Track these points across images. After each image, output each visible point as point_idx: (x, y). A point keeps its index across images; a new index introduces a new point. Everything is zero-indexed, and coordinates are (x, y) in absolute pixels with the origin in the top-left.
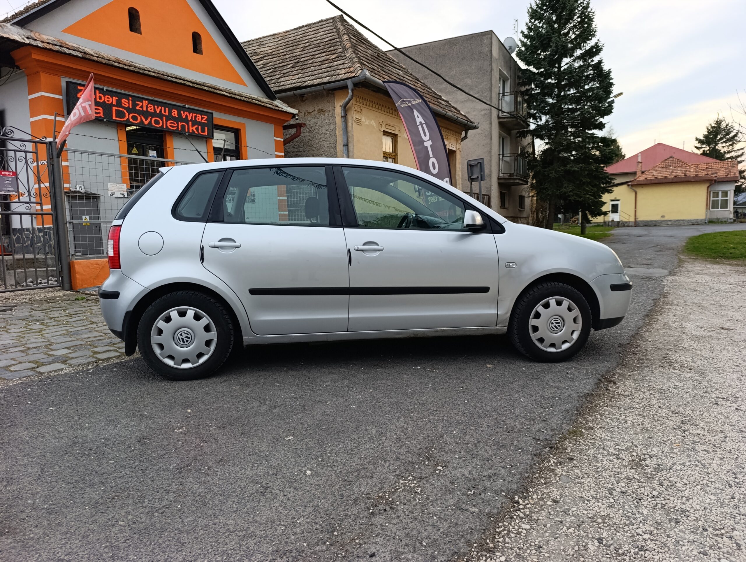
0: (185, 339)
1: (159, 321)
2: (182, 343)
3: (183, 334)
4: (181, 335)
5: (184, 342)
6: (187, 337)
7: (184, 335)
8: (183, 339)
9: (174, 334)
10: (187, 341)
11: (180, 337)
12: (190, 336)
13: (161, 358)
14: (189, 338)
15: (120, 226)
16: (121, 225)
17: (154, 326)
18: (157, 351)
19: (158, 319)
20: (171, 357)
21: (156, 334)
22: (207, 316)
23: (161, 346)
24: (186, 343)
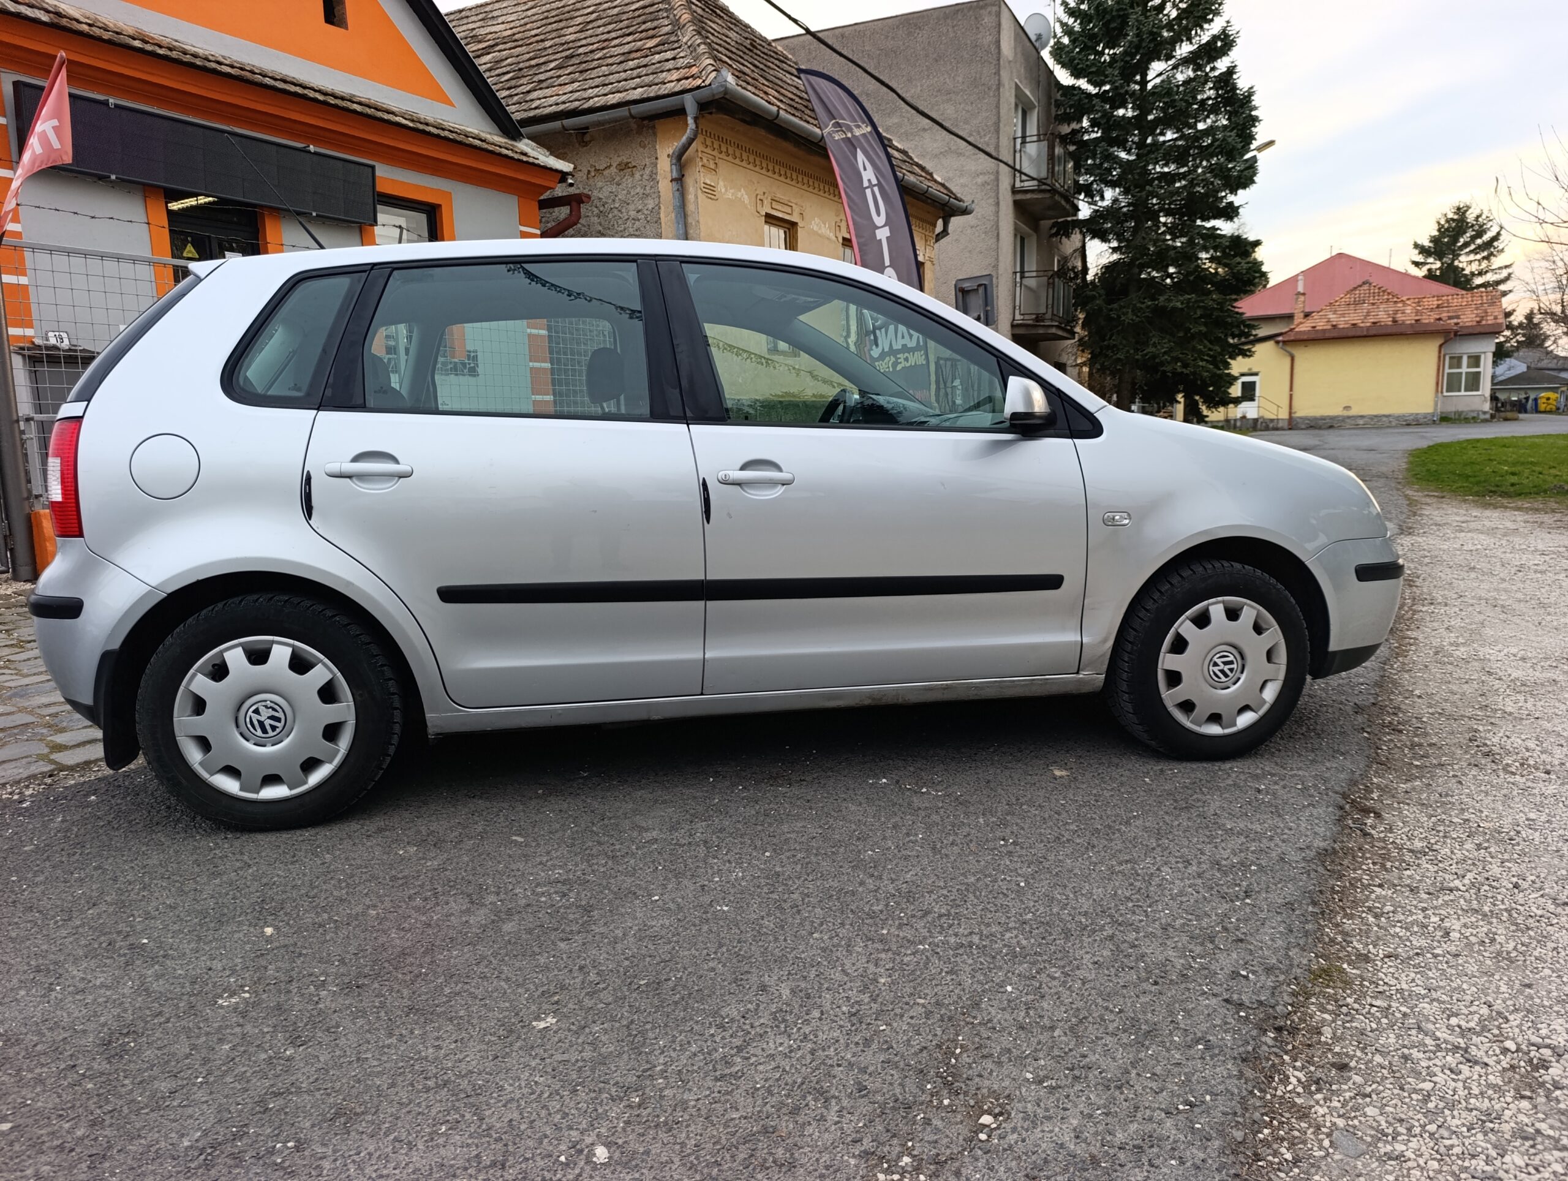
0: (268, 723)
1: (194, 675)
2: (259, 733)
3: (262, 709)
4: (257, 711)
5: (264, 731)
6: (272, 718)
7: (265, 713)
8: (261, 723)
9: (239, 709)
10: (274, 728)
11: (255, 717)
12: (280, 715)
13: (204, 774)
14: (278, 720)
15: (79, 419)
16: (82, 417)
17: (182, 688)
18: (194, 755)
19: (192, 671)
20: (232, 771)
21: (189, 711)
22: (326, 661)
23: (204, 743)
24: (271, 733)
